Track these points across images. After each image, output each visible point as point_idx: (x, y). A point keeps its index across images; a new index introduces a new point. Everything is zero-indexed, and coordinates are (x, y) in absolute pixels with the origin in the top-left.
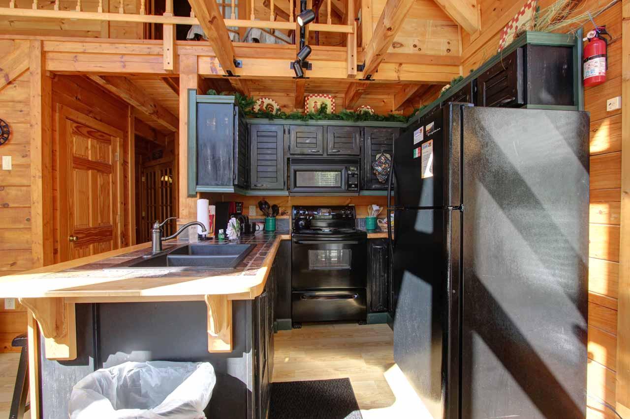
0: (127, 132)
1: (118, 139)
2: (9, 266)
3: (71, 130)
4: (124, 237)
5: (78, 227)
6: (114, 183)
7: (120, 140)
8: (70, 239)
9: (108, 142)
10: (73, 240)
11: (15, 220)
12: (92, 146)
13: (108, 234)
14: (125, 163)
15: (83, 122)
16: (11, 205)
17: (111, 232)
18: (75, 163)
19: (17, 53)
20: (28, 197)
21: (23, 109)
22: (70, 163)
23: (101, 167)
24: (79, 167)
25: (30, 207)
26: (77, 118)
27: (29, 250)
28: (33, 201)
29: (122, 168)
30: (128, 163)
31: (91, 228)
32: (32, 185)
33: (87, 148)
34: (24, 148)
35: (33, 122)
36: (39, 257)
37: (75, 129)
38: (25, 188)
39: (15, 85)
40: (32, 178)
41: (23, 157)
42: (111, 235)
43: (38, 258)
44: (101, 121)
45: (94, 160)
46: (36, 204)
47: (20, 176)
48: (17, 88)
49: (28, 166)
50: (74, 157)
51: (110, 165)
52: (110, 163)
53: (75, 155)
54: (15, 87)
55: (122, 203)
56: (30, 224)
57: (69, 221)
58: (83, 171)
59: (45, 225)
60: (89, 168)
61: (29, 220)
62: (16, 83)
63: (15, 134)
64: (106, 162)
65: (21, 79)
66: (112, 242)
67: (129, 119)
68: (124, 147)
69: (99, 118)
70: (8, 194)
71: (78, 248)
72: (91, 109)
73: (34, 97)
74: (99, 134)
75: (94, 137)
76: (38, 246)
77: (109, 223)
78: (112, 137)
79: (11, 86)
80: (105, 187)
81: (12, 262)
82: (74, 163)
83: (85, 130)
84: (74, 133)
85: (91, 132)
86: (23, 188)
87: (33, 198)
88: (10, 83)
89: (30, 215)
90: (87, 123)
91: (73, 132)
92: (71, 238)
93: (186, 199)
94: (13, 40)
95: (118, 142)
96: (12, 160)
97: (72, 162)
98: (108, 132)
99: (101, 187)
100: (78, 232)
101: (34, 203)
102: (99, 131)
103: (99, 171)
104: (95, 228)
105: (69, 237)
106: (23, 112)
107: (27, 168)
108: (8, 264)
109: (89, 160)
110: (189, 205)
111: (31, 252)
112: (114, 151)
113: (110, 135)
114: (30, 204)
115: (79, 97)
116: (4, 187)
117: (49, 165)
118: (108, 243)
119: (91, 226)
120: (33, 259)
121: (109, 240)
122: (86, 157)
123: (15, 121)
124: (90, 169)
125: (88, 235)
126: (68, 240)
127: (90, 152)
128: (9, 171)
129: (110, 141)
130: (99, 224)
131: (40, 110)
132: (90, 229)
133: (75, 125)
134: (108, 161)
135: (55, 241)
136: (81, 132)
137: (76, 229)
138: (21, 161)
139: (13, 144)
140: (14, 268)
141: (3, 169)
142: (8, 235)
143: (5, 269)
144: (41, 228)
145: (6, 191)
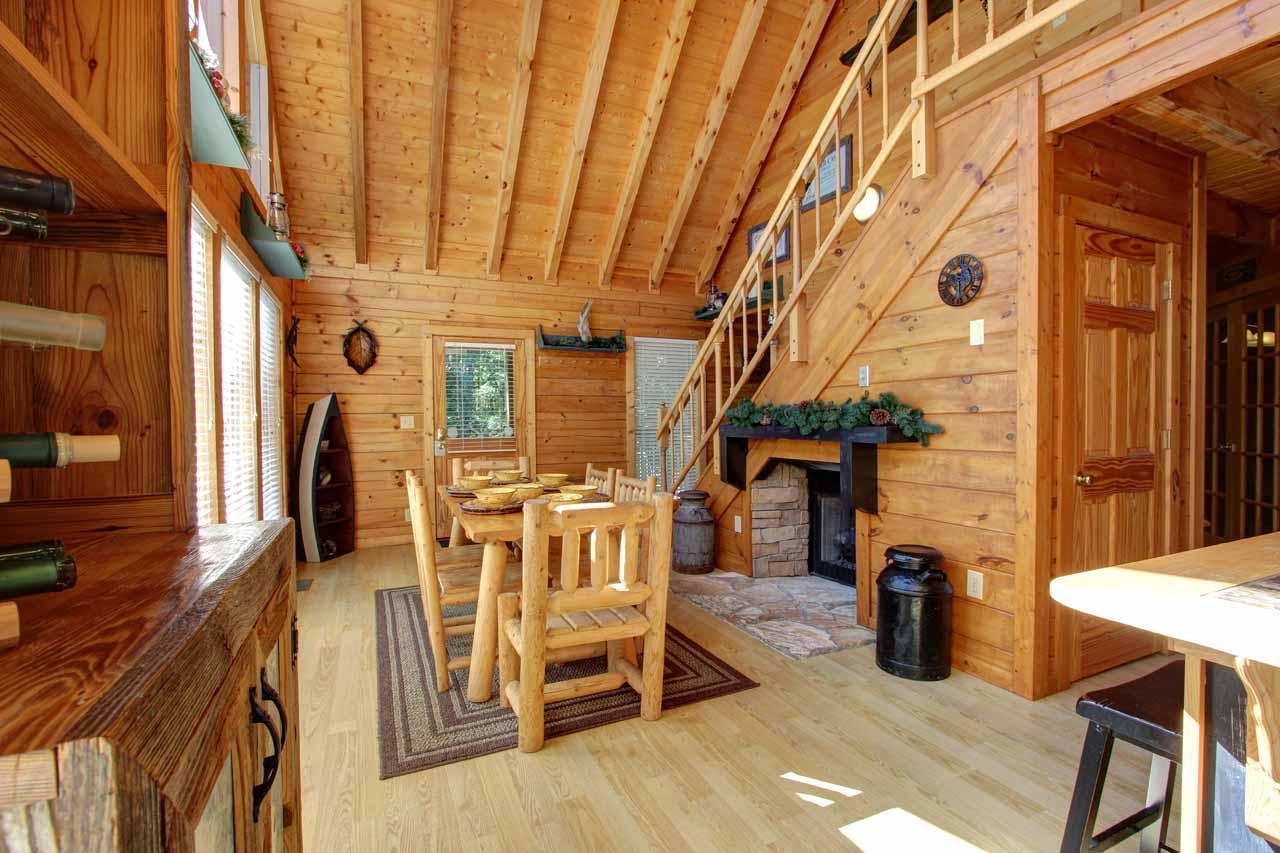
0: (1189, 226)
1: (1170, 246)
2: (976, 518)
3: (1083, 247)
4: (1178, 484)
5: (1090, 454)
6: (1160, 354)
7: (1175, 248)
8: (1077, 481)
9: (1149, 257)
10: (1083, 482)
11: (989, 437)
12: (1120, 274)
13: (1145, 473)
14: (1183, 304)
15: (1103, 221)
16: (983, 409)
17: (1151, 469)
18: (1089, 317)
19: (998, 120)
20: (1011, 393)
21: (1004, 227)
22: (1080, 317)
23: (1135, 320)
24: (1096, 323)
25: (1015, 413)
26: (1095, 216)
27: (1009, 495)
28: (1020, 400)
29: (1178, 313)
30: (1191, 302)
31: (1113, 459)
32: (1018, 368)
33: (1109, 279)
34: (1005, 300)
35: (1023, 245)
36: (1029, 510)
37: (1090, 243)
38: (1004, 377)
39: (990, 185)
40: (1020, 355)
41: (1004, 317)
42: (1151, 477)
43: (1026, 512)
44: (1136, 211)
45: (1122, 305)
46: (1026, 405)
47: (1000, 354)
48: (995, 188)
49: (1012, 333)
50: (1086, 304)
51: (1153, 312)
52: (1153, 308)
53: (1087, 299)
54: (992, 188)
55: (1177, 401)
56: (1014, 445)
57: (1076, 441)
58: (1102, 332)
59: (1039, 448)
60: (1112, 325)
61: (1011, 437)
62: (993, 182)
63: (990, 277)
64: (1144, 307)
65: (1001, 170)
66: (1152, 494)
67: (1196, 190)
68: (1183, 263)
69: (1131, 206)
70: (977, 389)
71: (1090, 502)
72: (1116, 189)
73: (1025, 195)
74: (1133, 242)
75: (1124, 254)
76: (1027, 488)
77: (1147, 447)
78: (1157, 245)
79: (985, 189)
80: (1141, 364)
81: (981, 514)
82: (1086, 316)
83: (1105, 241)
84: (1089, 251)
85: (1118, 241)
86: (1001, 377)
87: (1020, 395)
88: (984, 184)
89: (1015, 428)
90: (1113, 225)
91: (1086, 250)
92: (1080, 478)
94: (989, 102)
95: (1169, 252)
96: (985, 326)
97: (1084, 314)
98: (1149, 235)
99: (1134, 364)
100: (1091, 466)
101: (1021, 404)
102: (1132, 236)
103: (1130, 328)
104: (1121, 460)
105: (1075, 476)
106: (1005, 232)
107: (1010, 336)
108: (975, 516)
109: (1113, 307)
111: (1015, 500)
112: (1160, 278)
113: (1153, 241)
114: (1015, 406)
115: (1097, 170)
116: (971, 376)
117: (1048, 327)
118: (1143, 495)
119: (1113, 452)
120: (1016, 514)
121: (1146, 489)
122: (1106, 301)
123: (991, 253)
124: (1113, 327)
125: (1109, 474)
126: (1074, 481)
127: (1114, 288)
128: (980, 347)
129: (1153, 254)
130: (1128, 450)
131: (1036, 218)
132: (1110, 461)
133: (1090, 233)
134: (1149, 304)
135: (1054, 483)
136: (1099, 247)
137: (1087, 460)
138: (1000, 324)
139: (987, 296)
140: (984, 525)
141: (972, 344)
142: (976, 463)
143: (969, 523)
144: (1034, 453)
145: (974, 384)
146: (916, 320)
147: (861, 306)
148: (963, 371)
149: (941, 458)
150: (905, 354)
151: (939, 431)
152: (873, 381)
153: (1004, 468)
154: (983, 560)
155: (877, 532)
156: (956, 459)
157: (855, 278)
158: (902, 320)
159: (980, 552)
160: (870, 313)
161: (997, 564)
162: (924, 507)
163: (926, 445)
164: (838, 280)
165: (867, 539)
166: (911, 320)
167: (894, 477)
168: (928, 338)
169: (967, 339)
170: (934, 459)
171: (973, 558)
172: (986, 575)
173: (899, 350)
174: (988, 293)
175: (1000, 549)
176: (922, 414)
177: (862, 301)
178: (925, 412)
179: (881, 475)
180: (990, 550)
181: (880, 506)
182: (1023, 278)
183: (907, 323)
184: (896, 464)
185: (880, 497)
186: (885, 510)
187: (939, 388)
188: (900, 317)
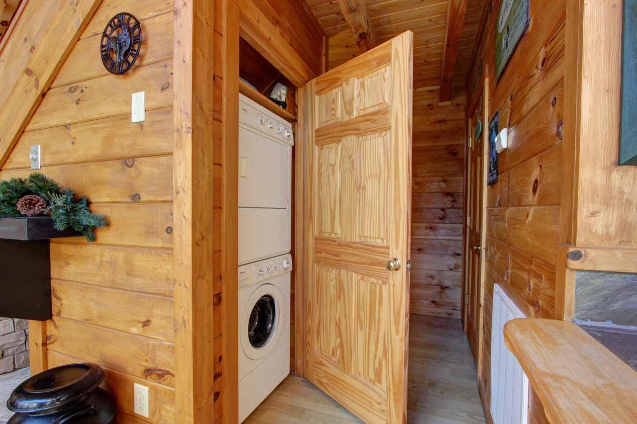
2: (141, 325)
11: (150, 232)
16: (144, 197)
20: (168, 179)
25: (172, 202)
27: (168, 297)
28: (177, 188)
32: (175, 151)
34: (164, 70)
35: (180, 4)
36: (186, 317)
38: (163, 160)
40: (176, 134)
41: (162, 89)
43: (184, 319)
46: (182, 193)
47: (158, 133)
49: (169, 109)
56: (171, 241)
59: (196, 244)
61: (170, 230)
63: (151, 42)
70: (139, 173)
76: (184, 289)
81: (144, 319)
86: (161, 160)
87: (177, 182)
89: (172, 220)
93: (609, 171)
96: (147, 99)
101: (178, 193)
107: (168, 113)
108: (139, 322)
110: (622, 193)
111: (173, 303)
114: (172, 195)
116: (133, 158)
120: (175, 320)
123: (151, 14)
128: (141, 124)
138: (160, 98)
139: (149, 64)
140: (148, 332)
141: (133, 121)
142: (140, 261)
143: (134, 330)
144: (189, 250)
145: (137, 169)
146: (82, 91)
147: (28, 72)
148: (126, 152)
149: (108, 254)
150: (73, 131)
151: (106, 223)
152: (46, 163)
153: (166, 268)
154: (148, 372)
155: (52, 340)
156: (120, 255)
157: (26, 40)
158: (70, 91)
159: (145, 364)
160: (37, 80)
161: (161, 376)
162: (95, 311)
163: (93, 239)
164: (11, 41)
165: (41, 348)
166: (79, 91)
167: (66, 277)
168: (94, 113)
169: (128, 116)
170: (102, 256)
171: (139, 370)
172: (152, 389)
173: (67, 126)
174: (151, 60)
175: (163, 360)
176: (89, 203)
177: (30, 67)
178: (92, 201)
179: (54, 273)
180: (154, 361)
181: (55, 310)
182: (179, 42)
183: (75, 94)
184: (67, 261)
185: (54, 300)
186: (59, 314)
187: (106, 172)
188: (69, 87)
